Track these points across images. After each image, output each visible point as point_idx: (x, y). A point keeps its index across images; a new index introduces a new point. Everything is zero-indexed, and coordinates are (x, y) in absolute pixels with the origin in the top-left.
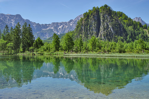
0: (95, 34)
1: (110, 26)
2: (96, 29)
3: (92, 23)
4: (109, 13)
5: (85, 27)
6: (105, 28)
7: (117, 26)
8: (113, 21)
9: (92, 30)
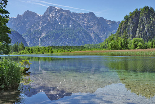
0: (131, 37)
1: (146, 29)
2: (132, 32)
3: (130, 26)
4: (147, 15)
5: (123, 30)
6: (141, 30)
7: (153, 28)
8: (150, 22)
9: (129, 33)
